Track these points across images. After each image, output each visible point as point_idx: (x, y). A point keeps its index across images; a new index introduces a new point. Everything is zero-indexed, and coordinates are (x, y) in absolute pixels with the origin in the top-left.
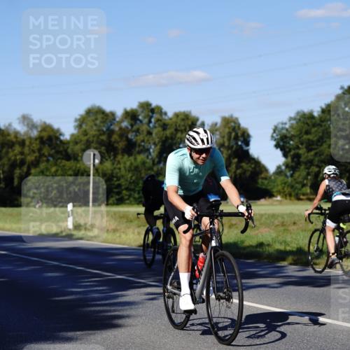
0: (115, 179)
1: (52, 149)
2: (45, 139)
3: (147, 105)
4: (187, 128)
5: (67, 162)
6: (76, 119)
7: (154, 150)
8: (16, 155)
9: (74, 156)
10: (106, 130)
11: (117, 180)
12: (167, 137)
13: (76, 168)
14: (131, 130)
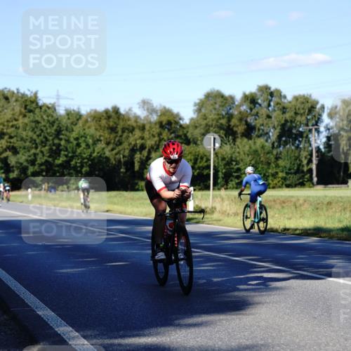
0: (234, 163)
1: (171, 133)
2: (164, 123)
3: (266, 89)
4: (307, 111)
5: (186, 146)
6: (195, 103)
7: (273, 134)
8: (136, 140)
9: (193, 139)
10: (226, 114)
11: (236, 164)
12: (286, 121)
13: (196, 152)
14: (250, 114)
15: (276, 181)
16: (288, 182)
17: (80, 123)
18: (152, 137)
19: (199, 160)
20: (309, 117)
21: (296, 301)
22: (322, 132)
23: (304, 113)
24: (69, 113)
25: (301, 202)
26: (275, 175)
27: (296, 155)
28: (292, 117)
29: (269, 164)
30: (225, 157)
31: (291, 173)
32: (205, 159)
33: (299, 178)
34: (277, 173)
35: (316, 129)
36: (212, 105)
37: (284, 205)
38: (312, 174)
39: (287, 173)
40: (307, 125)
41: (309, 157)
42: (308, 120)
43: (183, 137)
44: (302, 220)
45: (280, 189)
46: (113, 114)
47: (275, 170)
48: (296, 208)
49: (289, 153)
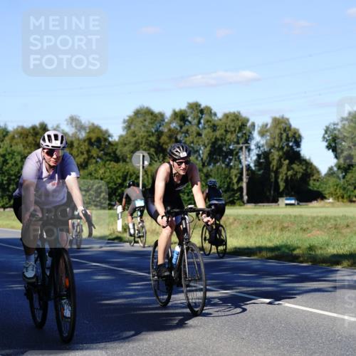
1: (100, 151)
3: (196, 106)
4: (237, 129)
5: (116, 164)
6: (124, 120)
7: (203, 152)
9: (123, 157)
10: (155, 131)
13: (125, 169)
14: (180, 131)
17: (7, 139)
18: (80, 155)
19: (128, 178)
20: (239, 135)
21: (224, 321)
22: (253, 150)
23: (235, 131)
27: (227, 172)
28: (222, 135)
32: (134, 177)
33: (229, 196)
35: (246, 147)
36: (142, 122)
38: (242, 192)
40: (238, 143)
41: (239, 175)
42: (238, 138)
43: (112, 155)
46: (40, 131)
49: (220, 170)
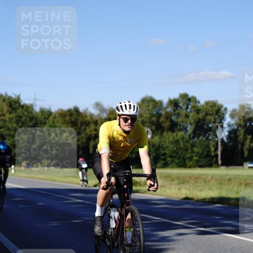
3: (186, 96)
7: (190, 129)
8: (91, 131)
10: (156, 114)
11: (163, 150)
12: (199, 119)
14: (174, 114)
15: (191, 163)
16: (200, 164)
17: (51, 118)
20: (216, 117)
22: (225, 128)
23: (213, 113)
24: (42, 111)
25: (209, 178)
26: (191, 159)
27: (206, 144)
28: (204, 116)
29: (187, 150)
30: (155, 144)
31: (202, 157)
33: (208, 161)
34: (192, 157)
35: (221, 126)
36: (147, 107)
37: (197, 180)
38: (217, 158)
39: (200, 157)
40: (215, 123)
41: (215, 145)
42: (215, 119)
44: (209, 192)
45: (194, 169)
46: (75, 113)
47: (191, 155)
48: (206, 182)
49: (202, 142)
